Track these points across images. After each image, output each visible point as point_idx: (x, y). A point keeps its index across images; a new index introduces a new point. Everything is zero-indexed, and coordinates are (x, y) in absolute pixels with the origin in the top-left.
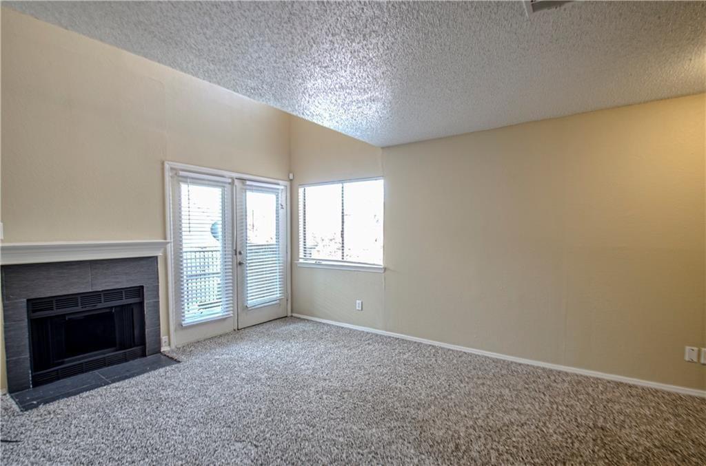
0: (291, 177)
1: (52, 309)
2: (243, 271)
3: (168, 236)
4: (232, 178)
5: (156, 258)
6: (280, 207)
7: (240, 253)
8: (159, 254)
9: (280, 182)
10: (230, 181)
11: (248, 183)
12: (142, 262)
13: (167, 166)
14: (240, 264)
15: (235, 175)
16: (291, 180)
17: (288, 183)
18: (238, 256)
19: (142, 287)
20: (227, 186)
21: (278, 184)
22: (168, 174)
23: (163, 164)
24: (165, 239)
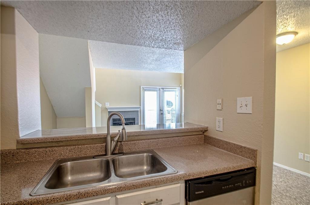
0: (181, 86)
1: (116, 121)
2: (163, 116)
3: (141, 105)
4: (160, 89)
5: (138, 111)
6: (177, 96)
7: (162, 111)
8: (139, 110)
9: (177, 88)
10: (158, 89)
11: (164, 89)
12: (135, 112)
13: (141, 87)
14: (162, 114)
15: (160, 87)
16: (181, 87)
17: (180, 88)
18: (161, 111)
19: (135, 118)
20: (158, 91)
21: (176, 89)
22: (141, 89)
23: (140, 87)
24: (140, 106)
